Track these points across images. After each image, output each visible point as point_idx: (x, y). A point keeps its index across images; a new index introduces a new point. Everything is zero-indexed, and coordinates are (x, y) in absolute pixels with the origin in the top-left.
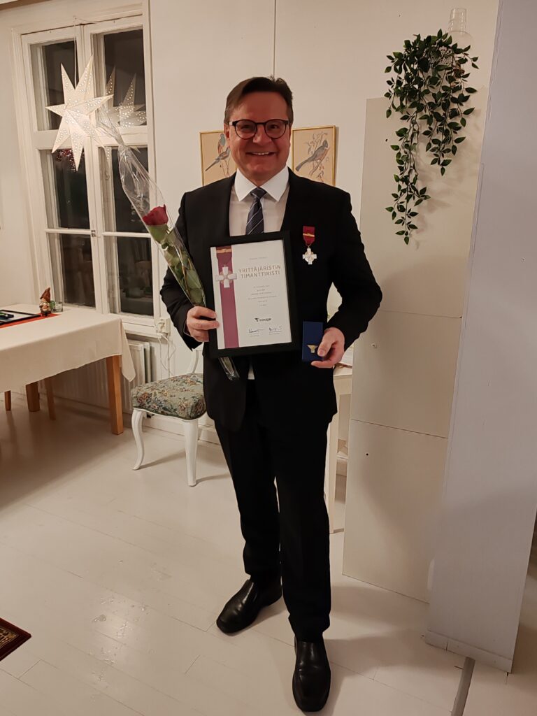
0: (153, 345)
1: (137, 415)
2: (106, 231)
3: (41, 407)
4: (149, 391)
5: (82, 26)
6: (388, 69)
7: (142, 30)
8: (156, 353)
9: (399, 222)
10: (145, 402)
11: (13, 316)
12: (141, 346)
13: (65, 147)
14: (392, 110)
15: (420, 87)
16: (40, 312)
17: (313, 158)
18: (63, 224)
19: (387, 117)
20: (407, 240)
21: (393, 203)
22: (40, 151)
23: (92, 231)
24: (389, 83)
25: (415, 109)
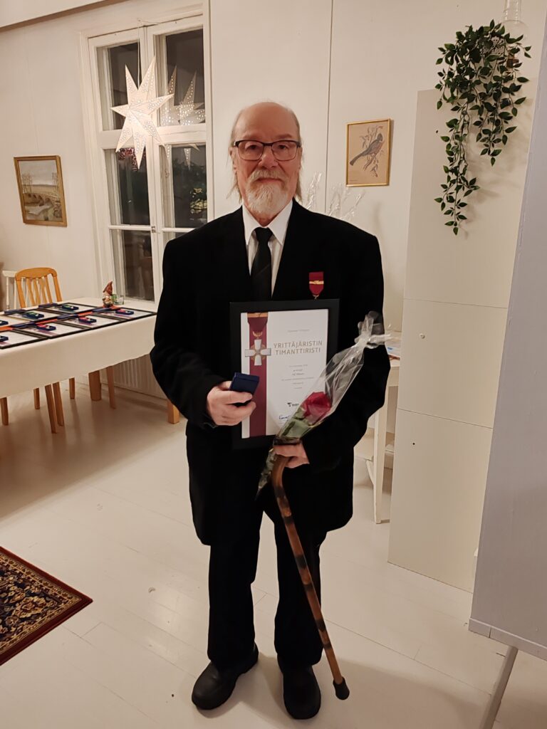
2: (166, 227)
3: (103, 397)
5: (145, 28)
6: (440, 61)
7: (202, 30)
9: (448, 213)
11: (77, 308)
13: (128, 145)
14: (444, 101)
15: (471, 77)
16: (102, 305)
17: (368, 152)
18: (125, 221)
19: (438, 108)
20: (456, 231)
21: (442, 194)
22: (105, 150)
23: (152, 227)
24: (440, 74)
25: (466, 100)
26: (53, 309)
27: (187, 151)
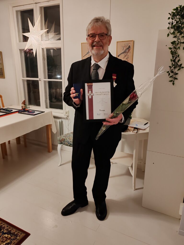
0: (63, 120)
1: (59, 146)
2: (44, 79)
3: (21, 142)
4: (64, 138)
5: (36, 4)
6: (169, 18)
7: (59, 5)
8: (64, 123)
9: (171, 77)
10: (63, 142)
11: (12, 110)
12: (58, 121)
13: (31, 48)
14: (170, 34)
15: (181, 25)
16: (21, 109)
17: (125, 52)
18: (28, 76)
19: (168, 37)
20: (173, 84)
21: (168, 69)
22: (20, 50)
23: (39, 79)
24: (169, 23)
25: (179, 34)
26: (2, 111)
27: (52, 51)
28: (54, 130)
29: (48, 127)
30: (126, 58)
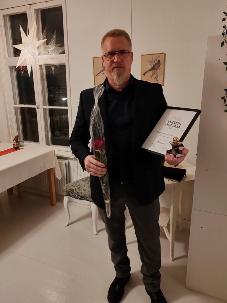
0: (70, 161)
1: (66, 199)
2: (44, 106)
3: (14, 192)
4: (72, 188)
5: (30, 5)
6: (224, 19)
7: (62, 7)
8: (71, 165)
10: (70, 193)
12: (64, 162)
13: (24, 65)
14: (225, 43)
17: (153, 68)
18: (21, 102)
19: (222, 46)
22: (10, 67)
23: (37, 106)
24: (224, 27)
27: (53, 68)
28: (59, 176)
29: (50, 172)
30: (154, 78)
